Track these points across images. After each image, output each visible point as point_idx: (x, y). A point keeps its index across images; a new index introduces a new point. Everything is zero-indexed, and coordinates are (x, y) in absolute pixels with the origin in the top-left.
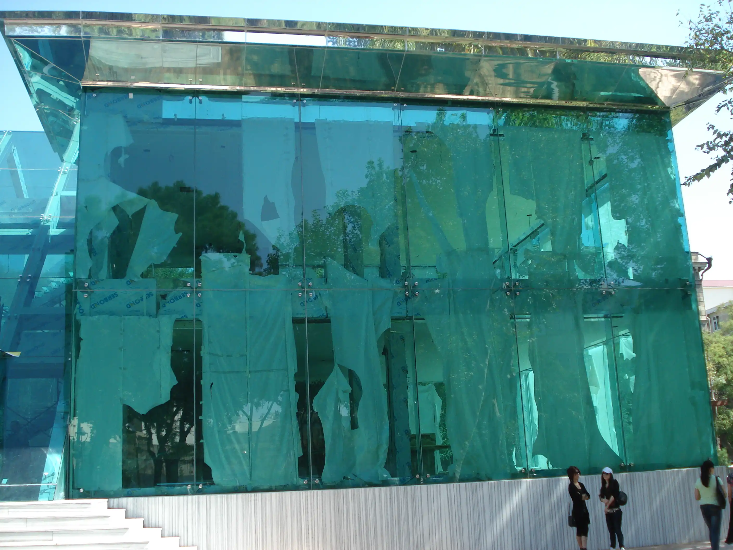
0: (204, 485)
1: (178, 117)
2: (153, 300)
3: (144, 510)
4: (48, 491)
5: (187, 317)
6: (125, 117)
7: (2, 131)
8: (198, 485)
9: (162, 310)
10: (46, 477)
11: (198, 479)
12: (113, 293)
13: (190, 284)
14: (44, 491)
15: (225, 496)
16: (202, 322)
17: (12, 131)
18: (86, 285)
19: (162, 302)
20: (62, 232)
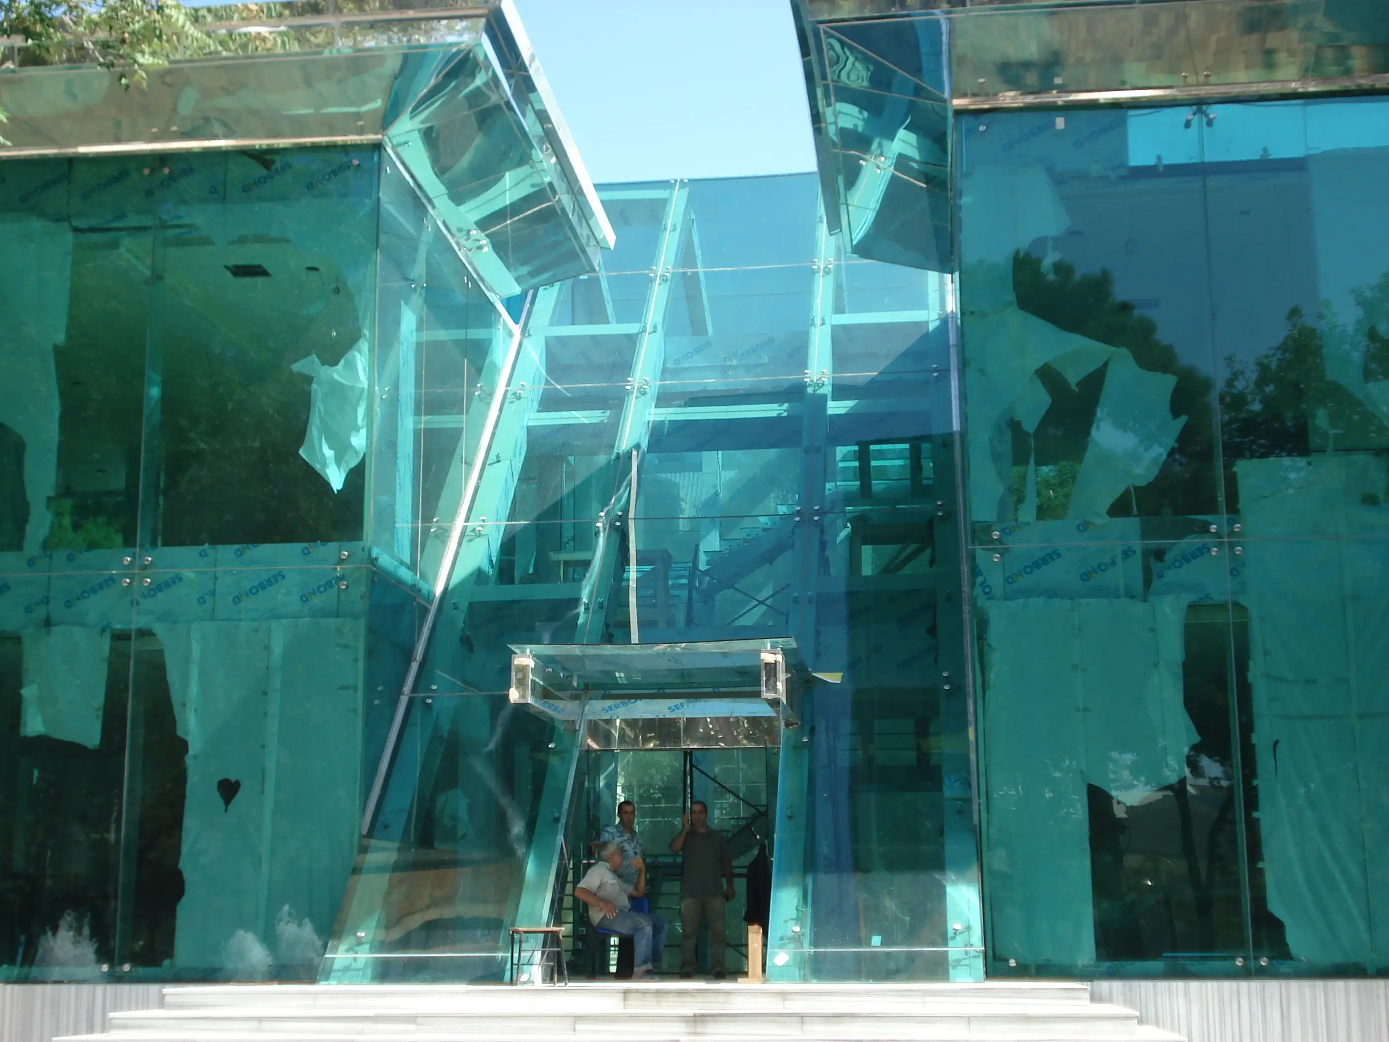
0: (1270, 958)
1: (1166, 162)
2: (1137, 562)
3: (1147, 1006)
4: (967, 962)
5: (1211, 598)
6: (1050, 170)
7: (668, 182)
8: (1257, 958)
9: (1156, 584)
10: (955, 934)
11: (1257, 945)
12: (1050, 551)
13: (1215, 526)
14: (958, 962)
15: (1320, 984)
16: (1247, 609)
17: (690, 180)
18: (996, 535)
19: (1156, 566)
20: (852, 408)
